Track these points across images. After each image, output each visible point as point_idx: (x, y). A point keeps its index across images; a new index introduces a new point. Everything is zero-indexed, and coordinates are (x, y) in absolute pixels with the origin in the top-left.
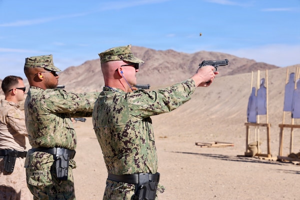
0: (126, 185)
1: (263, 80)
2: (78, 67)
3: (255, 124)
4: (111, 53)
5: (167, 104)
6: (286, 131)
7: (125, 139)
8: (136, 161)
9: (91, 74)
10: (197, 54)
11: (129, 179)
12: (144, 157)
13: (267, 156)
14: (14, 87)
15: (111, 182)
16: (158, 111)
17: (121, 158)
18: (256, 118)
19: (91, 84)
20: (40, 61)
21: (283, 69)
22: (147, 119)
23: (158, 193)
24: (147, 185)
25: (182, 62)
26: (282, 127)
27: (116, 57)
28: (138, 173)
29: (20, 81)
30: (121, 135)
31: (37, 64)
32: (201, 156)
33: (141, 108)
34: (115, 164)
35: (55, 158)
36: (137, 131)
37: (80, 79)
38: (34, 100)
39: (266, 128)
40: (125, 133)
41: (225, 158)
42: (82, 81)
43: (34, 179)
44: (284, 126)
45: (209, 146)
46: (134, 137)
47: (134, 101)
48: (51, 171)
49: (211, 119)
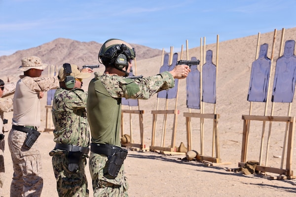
2: (10, 57)
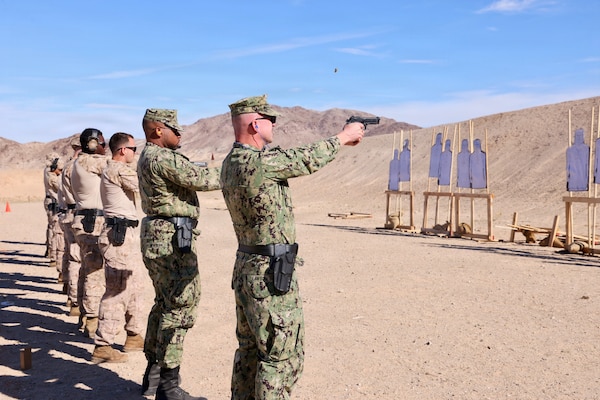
0: (259, 257)
1: (407, 142)
3: (397, 191)
4: (244, 105)
5: (307, 164)
6: (432, 200)
7: (257, 205)
8: (271, 230)
9: (206, 134)
10: (329, 112)
11: (264, 250)
12: (281, 226)
13: (409, 228)
14: (123, 146)
15: (241, 254)
16: (296, 172)
17: (253, 226)
18: (398, 185)
19: (206, 146)
20: (160, 115)
21: (427, 129)
22: (283, 183)
23: (297, 267)
24: (283, 257)
25: (311, 121)
26: (427, 195)
27: (250, 109)
28: (274, 244)
29: (130, 139)
30: (253, 200)
31: (157, 117)
32: (335, 229)
33: (277, 169)
34: (247, 234)
35: (176, 228)
36: (272, 195)
37: (192, 140)
38: (147, 159)
39: (408, 196)
40: (258, 198)
41: (363, 231)
42: (194, 142)
43: (152, 251)
44: (430, 194)
45: (344, 217)
46: (268, 203)
47: (269, 162)
48: (172, 242)
49: (346, 187)
